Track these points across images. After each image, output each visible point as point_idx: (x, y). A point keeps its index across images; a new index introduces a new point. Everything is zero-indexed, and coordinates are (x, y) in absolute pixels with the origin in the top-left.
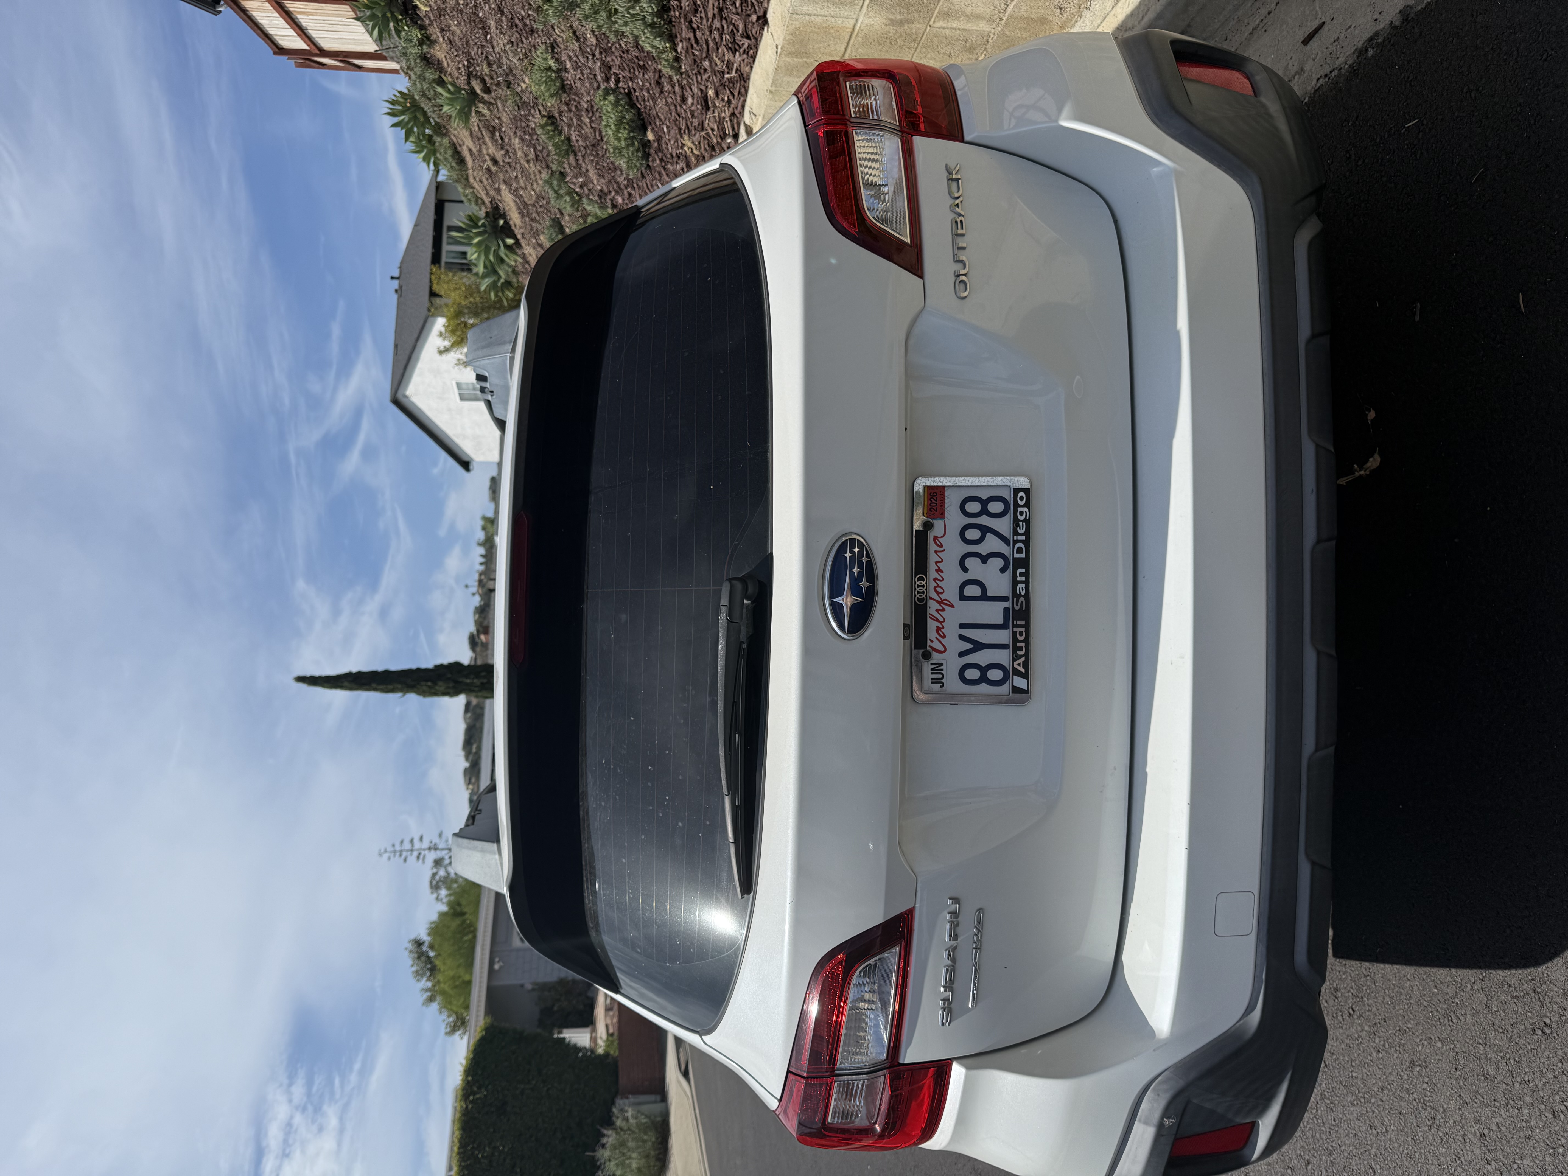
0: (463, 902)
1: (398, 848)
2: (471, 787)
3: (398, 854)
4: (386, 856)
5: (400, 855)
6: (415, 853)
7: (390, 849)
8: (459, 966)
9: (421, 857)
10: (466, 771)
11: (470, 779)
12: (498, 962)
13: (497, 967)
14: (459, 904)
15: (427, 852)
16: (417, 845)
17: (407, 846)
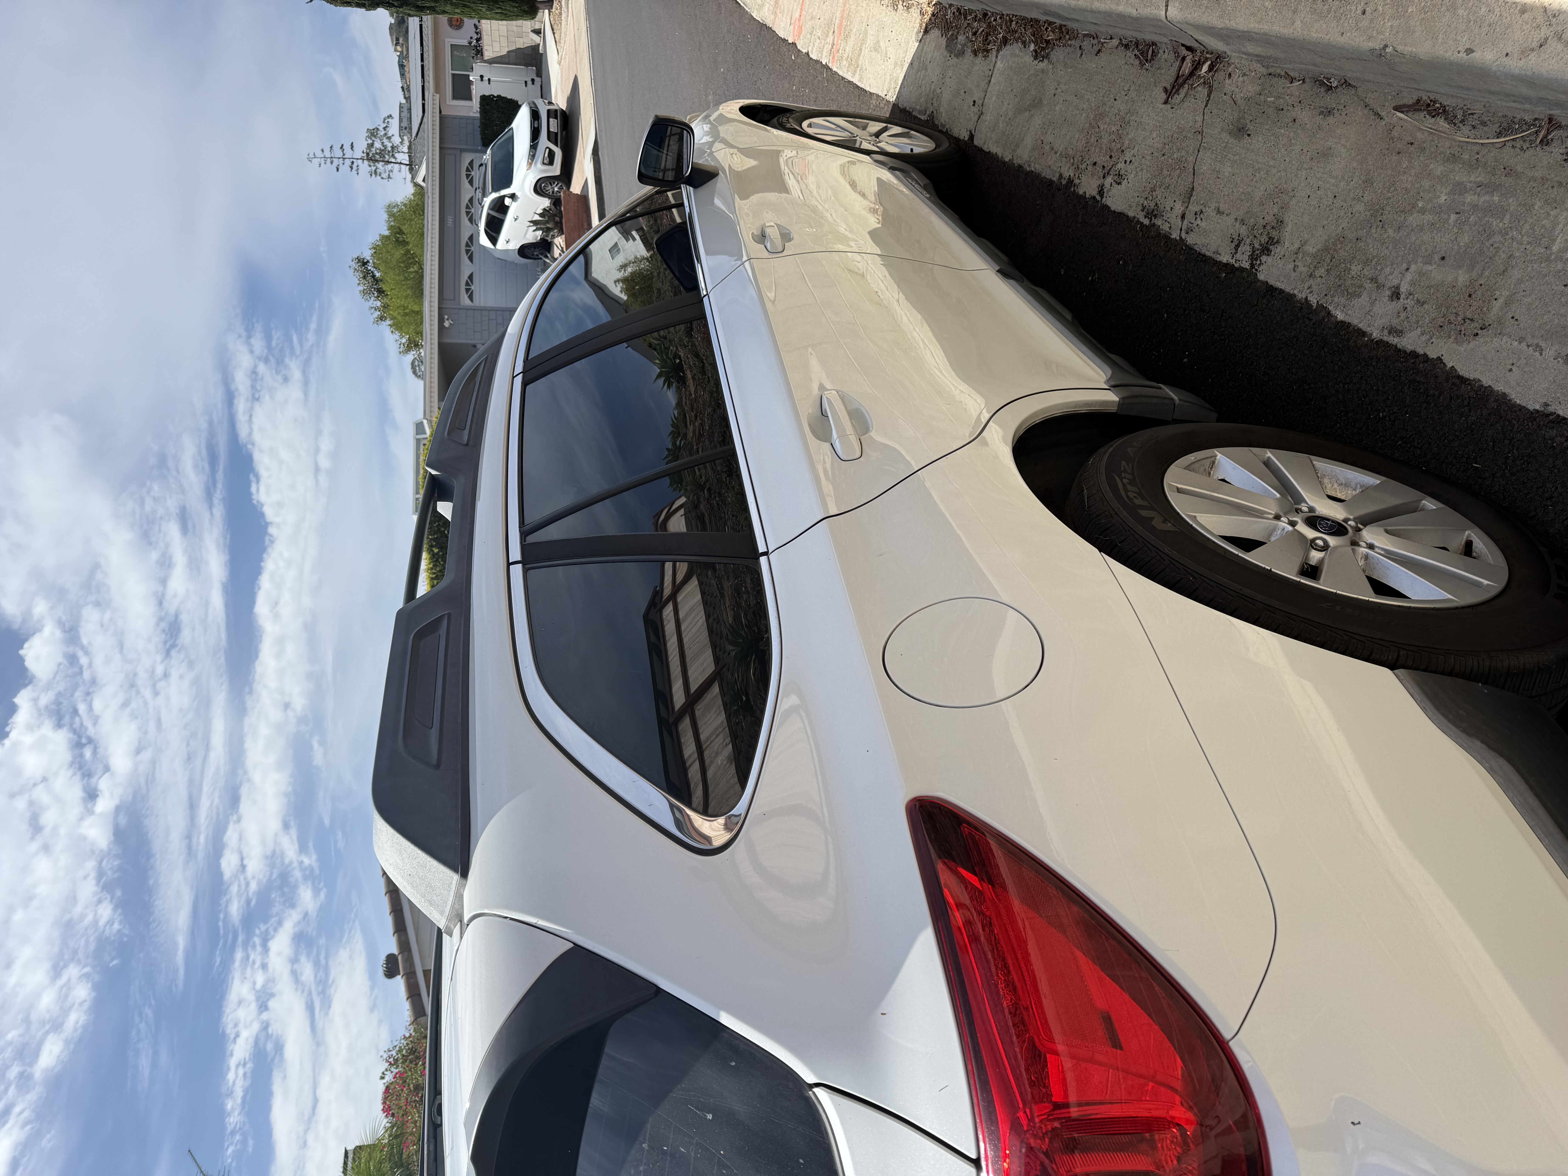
0: (405, 228)
1: (328, 154)
2: (399, 48)
3: (329, 161)
4: (316, 161)
5: (332, 163)
6: (348, 162)
7: (319, 154)
8: (406, 297)
9: (354, 166)
10: (391, 27)
11: (397, 39)
12: (447, 320)
13: (447, 324)
14: (401, 232)
15: (360, 162)
16: (348, 153)
17: (338, 153)
